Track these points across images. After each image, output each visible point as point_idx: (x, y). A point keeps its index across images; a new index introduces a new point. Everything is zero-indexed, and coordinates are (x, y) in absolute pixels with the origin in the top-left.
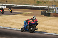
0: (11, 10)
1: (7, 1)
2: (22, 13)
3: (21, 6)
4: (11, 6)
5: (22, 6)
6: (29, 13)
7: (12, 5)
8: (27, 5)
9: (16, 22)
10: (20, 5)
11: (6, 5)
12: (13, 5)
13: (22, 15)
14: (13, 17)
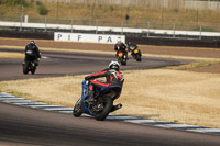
0: (136, 52)
1: (127, 17)
2: (187, 62)
3: (180, 36)
4: (145, 34)
5: (187, 36)
6: (212, 60)
7: (146, 30)
8: (204, 30)
9: (163, 96)
10: (178, 33)
11: (124, 34)
12: (152, 31)
13: (186, 69)
14: (152, 77)
